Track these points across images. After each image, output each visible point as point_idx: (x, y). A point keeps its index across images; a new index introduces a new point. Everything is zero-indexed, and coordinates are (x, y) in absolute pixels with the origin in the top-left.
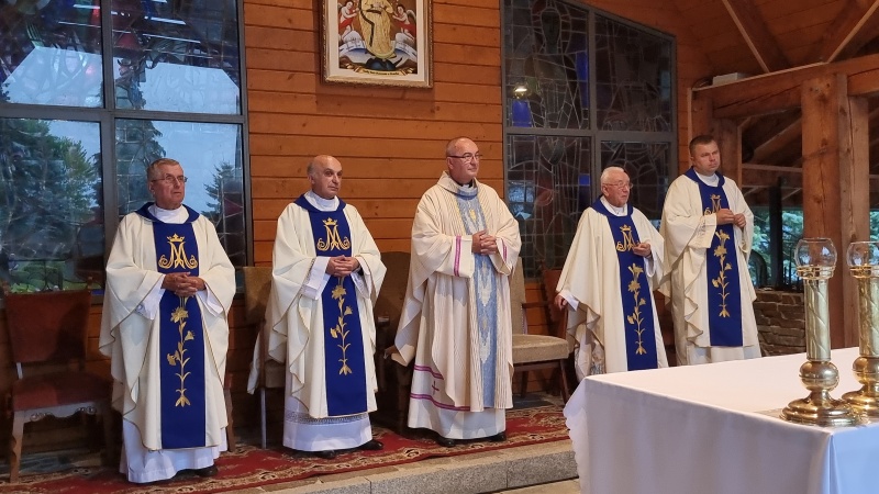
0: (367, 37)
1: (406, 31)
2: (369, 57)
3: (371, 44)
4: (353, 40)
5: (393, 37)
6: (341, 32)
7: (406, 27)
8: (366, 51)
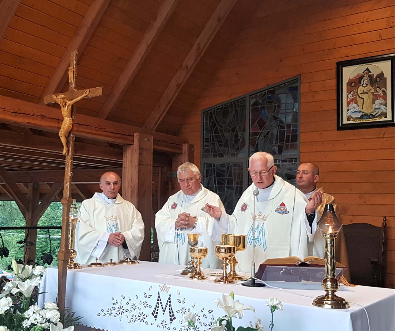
0: (361, 105)
1: (381, 98)
2: (361, 114)
3: (362, 108)
4: (354, 108)
5: (374, 102)
6: (348, 106)
7: (381, 97)
8: (360, 112)
